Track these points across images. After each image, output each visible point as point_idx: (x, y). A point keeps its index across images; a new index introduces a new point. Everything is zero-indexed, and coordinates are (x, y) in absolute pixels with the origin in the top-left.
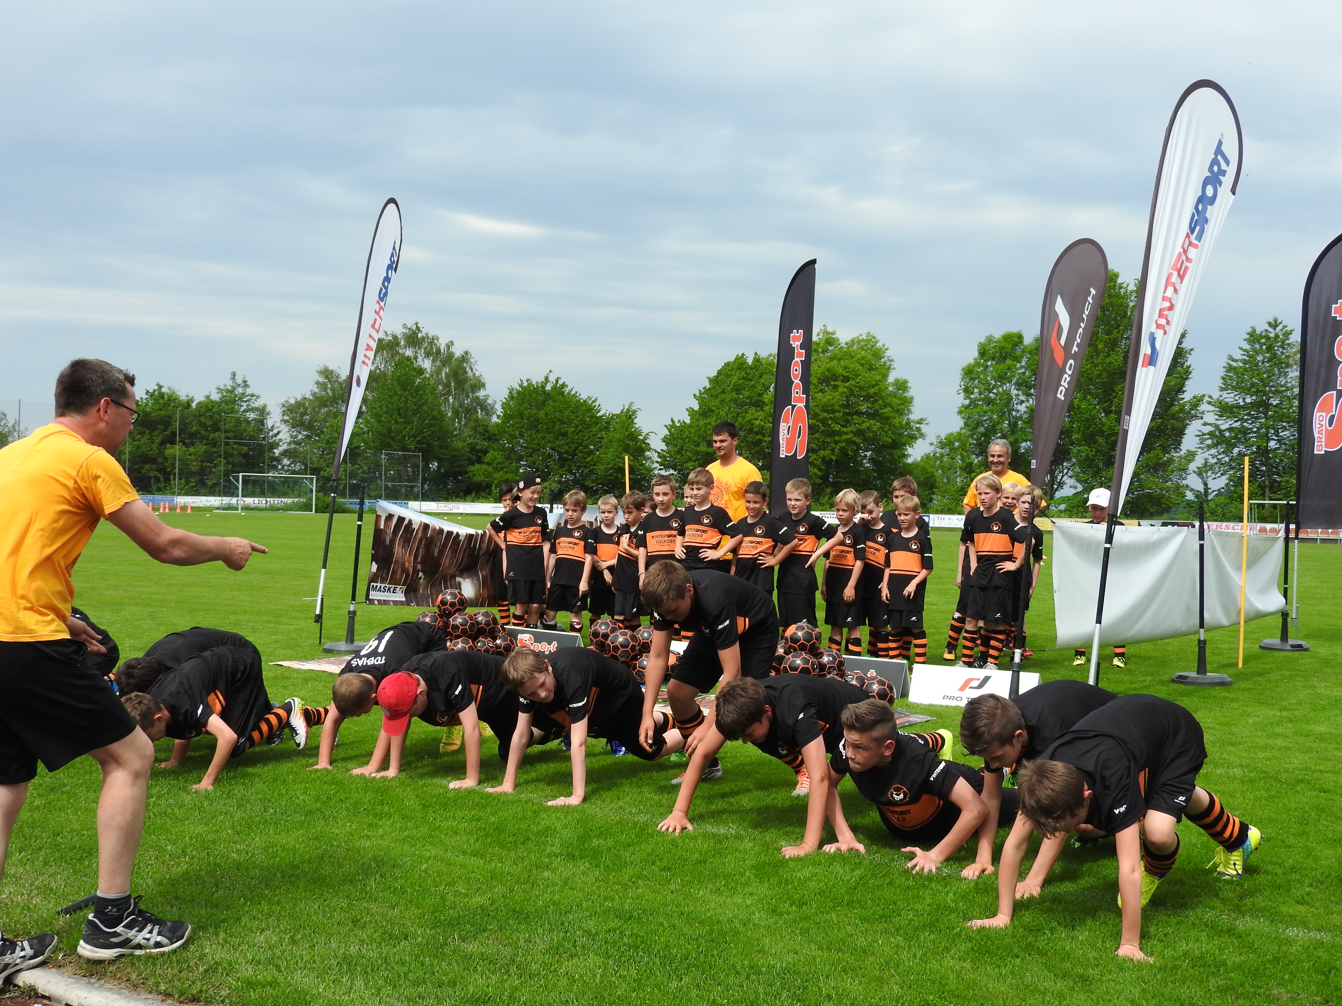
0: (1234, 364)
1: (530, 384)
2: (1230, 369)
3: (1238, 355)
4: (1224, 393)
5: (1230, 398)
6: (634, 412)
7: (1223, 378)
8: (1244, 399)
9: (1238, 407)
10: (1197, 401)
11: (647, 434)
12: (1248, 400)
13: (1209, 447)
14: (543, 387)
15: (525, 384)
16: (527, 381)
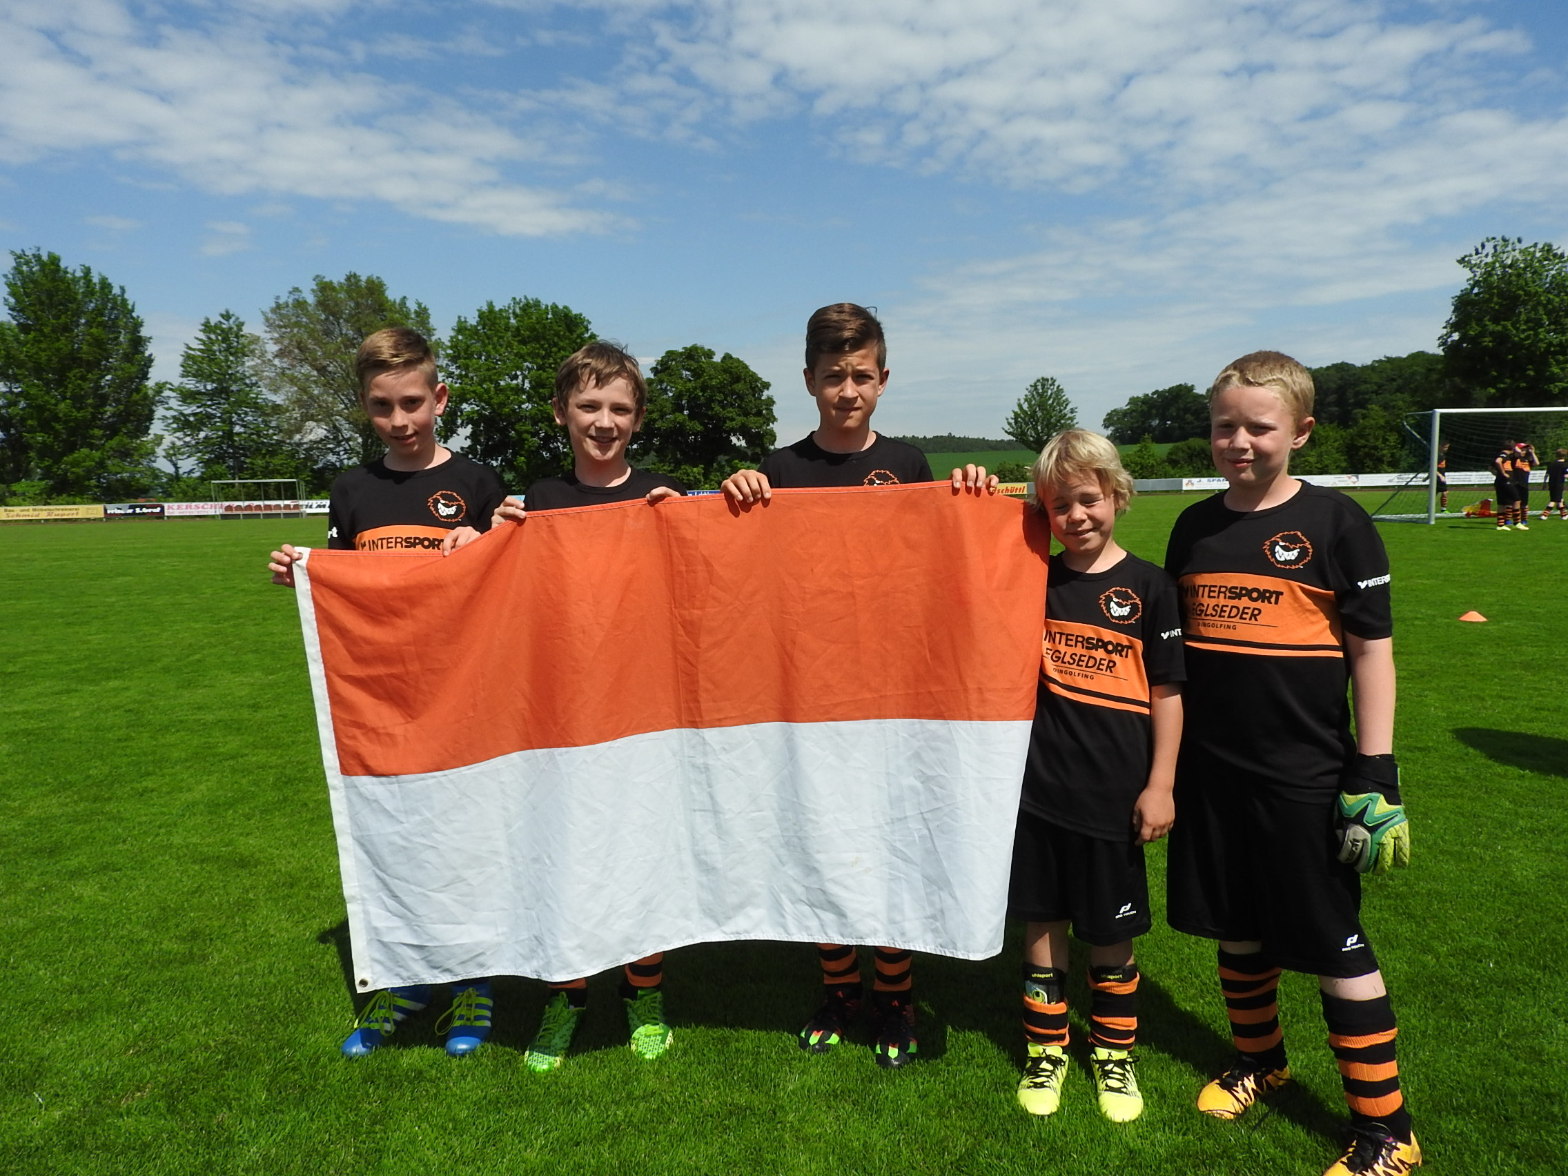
0: (192, 352)
2: (188, 357)
3: (195, 345)
4: (185, 380)
5: (191, 384)
7: (182, 366)
8: (205, 386)
9: (199, 393)
10: (160, 388)
12: (209, 387)
13: (176, 430)
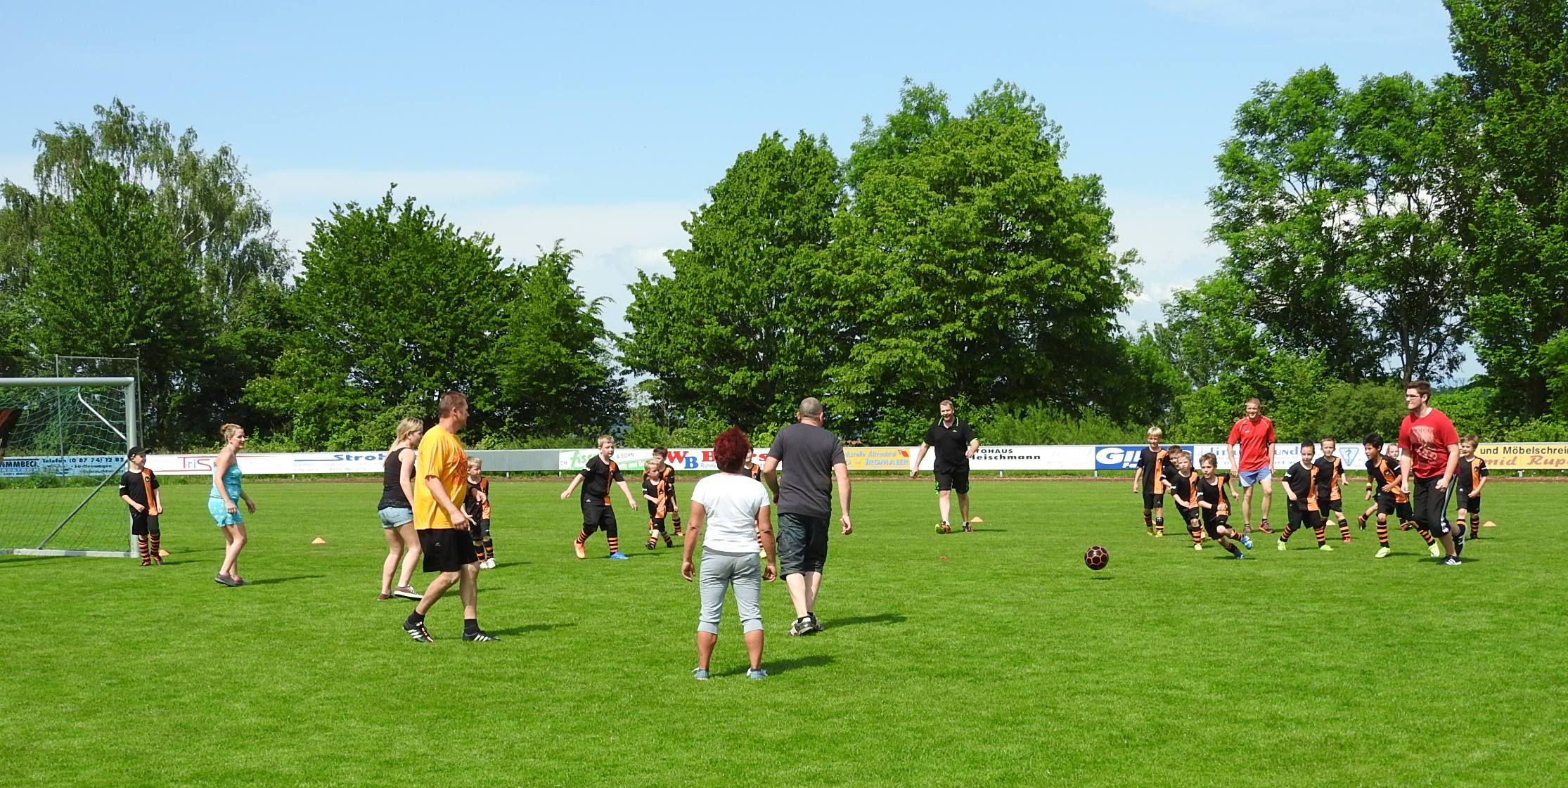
1: (358, 214)
6: (567, 258)
11: (595, 303)
14: (384, 220)
15: (346, 213)
16: (350, 206)
